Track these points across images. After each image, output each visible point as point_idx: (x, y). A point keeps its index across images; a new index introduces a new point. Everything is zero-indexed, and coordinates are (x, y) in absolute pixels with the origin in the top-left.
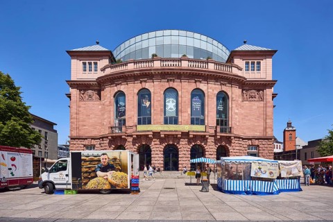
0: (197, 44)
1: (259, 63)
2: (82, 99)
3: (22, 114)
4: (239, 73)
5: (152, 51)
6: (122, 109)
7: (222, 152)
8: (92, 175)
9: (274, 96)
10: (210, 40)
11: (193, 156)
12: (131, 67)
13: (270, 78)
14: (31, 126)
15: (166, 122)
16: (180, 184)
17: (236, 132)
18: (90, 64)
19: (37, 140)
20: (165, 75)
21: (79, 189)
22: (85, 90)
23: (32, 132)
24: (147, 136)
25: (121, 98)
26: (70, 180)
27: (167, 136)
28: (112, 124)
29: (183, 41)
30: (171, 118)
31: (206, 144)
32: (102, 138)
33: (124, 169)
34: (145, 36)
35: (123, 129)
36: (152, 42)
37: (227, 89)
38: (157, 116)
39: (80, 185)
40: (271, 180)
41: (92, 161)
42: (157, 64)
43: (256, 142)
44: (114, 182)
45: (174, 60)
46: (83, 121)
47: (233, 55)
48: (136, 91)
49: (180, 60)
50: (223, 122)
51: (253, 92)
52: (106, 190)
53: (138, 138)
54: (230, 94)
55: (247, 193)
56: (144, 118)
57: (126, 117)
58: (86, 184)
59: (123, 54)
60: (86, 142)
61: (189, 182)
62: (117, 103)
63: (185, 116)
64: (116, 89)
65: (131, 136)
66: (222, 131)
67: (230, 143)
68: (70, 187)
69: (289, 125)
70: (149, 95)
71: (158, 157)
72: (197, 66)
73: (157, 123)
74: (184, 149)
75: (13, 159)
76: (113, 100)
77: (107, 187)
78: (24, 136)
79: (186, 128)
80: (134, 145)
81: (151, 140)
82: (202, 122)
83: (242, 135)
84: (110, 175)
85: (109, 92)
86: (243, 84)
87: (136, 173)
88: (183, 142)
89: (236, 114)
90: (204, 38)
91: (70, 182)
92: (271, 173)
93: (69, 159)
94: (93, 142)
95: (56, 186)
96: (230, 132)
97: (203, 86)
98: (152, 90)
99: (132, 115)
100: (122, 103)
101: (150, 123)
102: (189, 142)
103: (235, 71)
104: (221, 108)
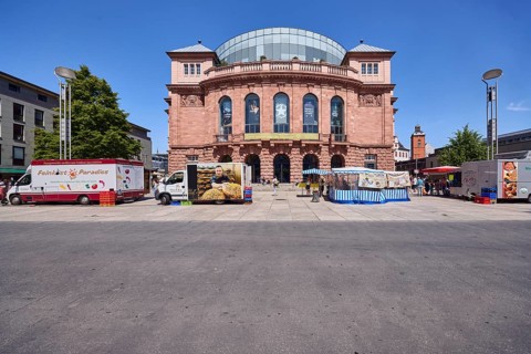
0: (310, 43)
1: (376, 66)
2: (183, 105)
3: (120, 122)
4: (355, 77)
5: (260, 53)
6: (228, 116)
7: (338, 162)
8: (208, 186)
9: (393, 101)
10: (323, 38)
11: (305, 168)
12: (237, 70)
13: (388, 81)
14: (130, 136)
15: (276, 131)
16: (292, 196)
17: (352, 140)
18: (192, 66)
19: (137, 149)
20: (274, 79)
21: (195, 199)
22: (187, 95)
23: (131, 141)
24: (255, 145)
25: (227, 104)
26: (186, 191)
27: (277, 145)
28: (217, 132)
29: (294, 40)
30: (281, 125)
31: (319, 153)
32: (206, 147)
33: (238, 181)
34: (252, 34)
35: (230, 137)
36: (260, 41)
37: (342, 93)
38: (266, 123)
39: (196, 196)
40: (378, 190)
41: (206, 173)
42: (266, 68)
43: (374, 151)
44: (228, 193)
45: (284, 63)
46: (185, 129)
47: (349, 56)
48: (243, 96)
49: (290, 63)
50: (338, 129)
51: (371, 98)
52: (221, 201)
53: (246, 148)
54: (345, 99)
55: (355, 202)
56: (253, 125)
57: (233, 124)
58: (201, 195)
59: (227, 54)
60: (188, 152)
61: (300, 193)
62: (222, 109)
63: (297, 123)
64: (221, 94)
65: (238, 145)
66: (336, 140)
67: (345, 152)
68: (187, 198)
69: (418, 129)
70: (258, 100)
71: (267, 168)
72: (310, 70)
73: (267, 131)
74: (296, 159)
75: (127, 172)
76: (218, 105)
77: (222, 198)
78: (123, 147)
79: (298, 136)
80: (241, 155)
81: (260, 149)
82: (315, 129)
83: (359, 143)
84: (224, 186)
85: (213, 98)
86: (359, 88)
87: (249, 184)
88: (295, 151)
89: (352, 120)
90: (317, 36)
91: (187, 193)
92: (377, 183)
93: (185, 172)
94: (197, 152)
95: (173, 198)
96: (345, 140)
97: (316, 91)
98: (260, 96)
99: (238, 122)
100: (227, 110)
101: (258, 131)
102: (302, 152)
103: (350, 74)
104: (335, 114)
